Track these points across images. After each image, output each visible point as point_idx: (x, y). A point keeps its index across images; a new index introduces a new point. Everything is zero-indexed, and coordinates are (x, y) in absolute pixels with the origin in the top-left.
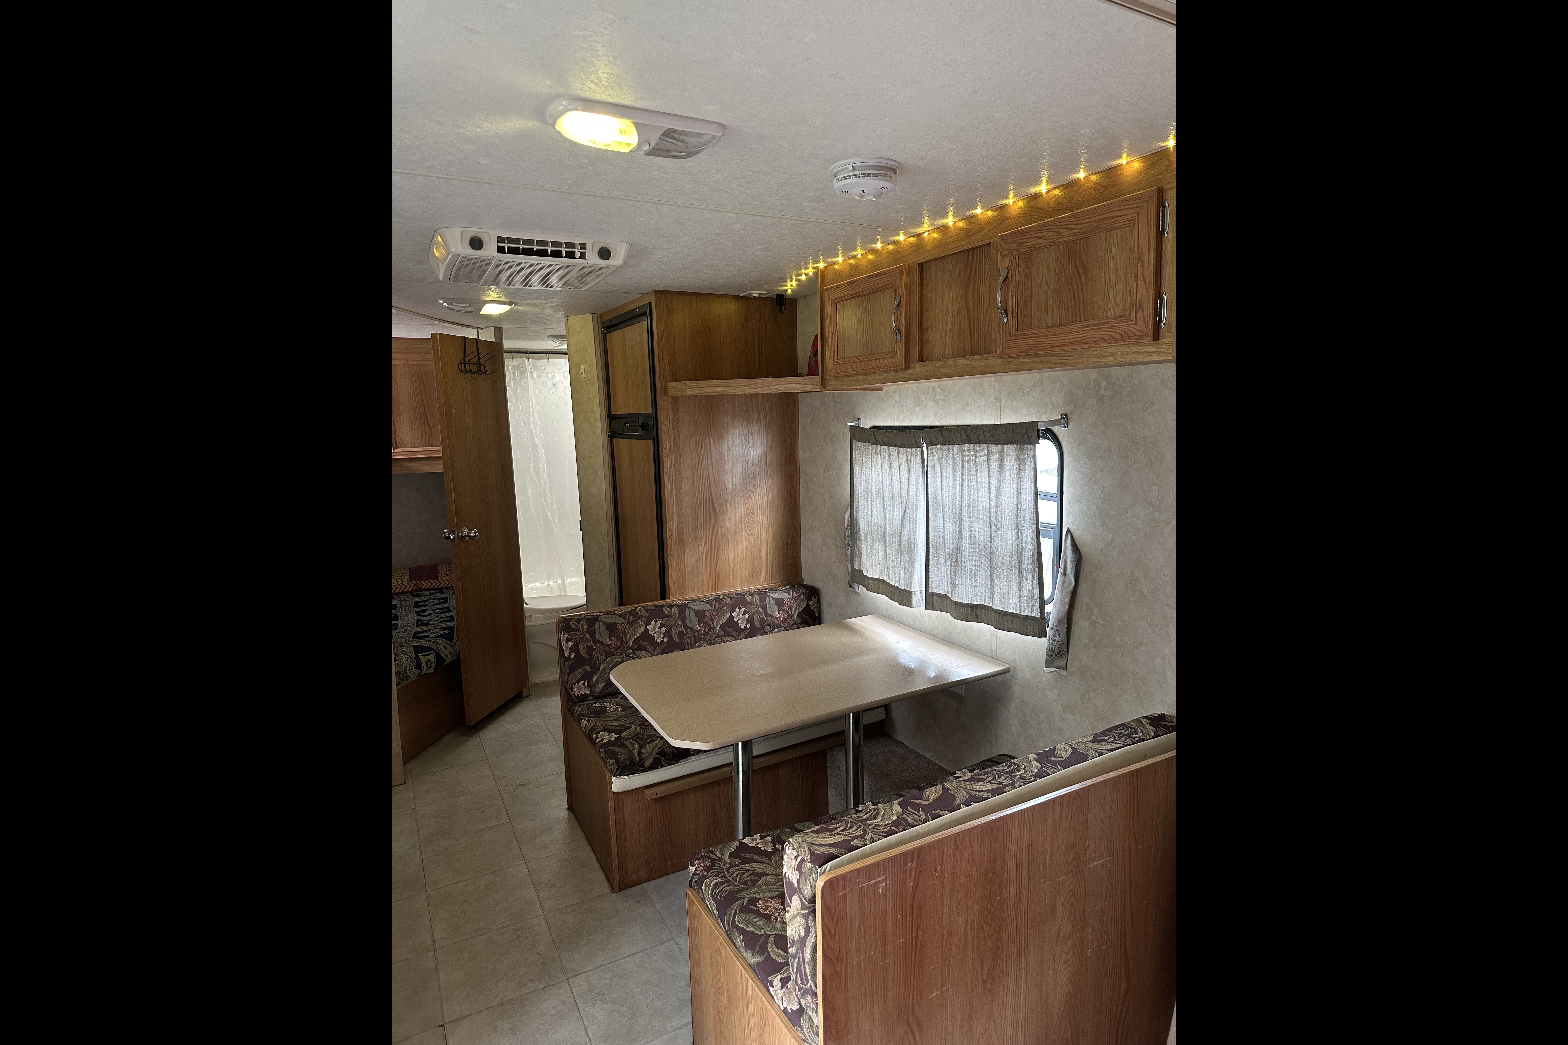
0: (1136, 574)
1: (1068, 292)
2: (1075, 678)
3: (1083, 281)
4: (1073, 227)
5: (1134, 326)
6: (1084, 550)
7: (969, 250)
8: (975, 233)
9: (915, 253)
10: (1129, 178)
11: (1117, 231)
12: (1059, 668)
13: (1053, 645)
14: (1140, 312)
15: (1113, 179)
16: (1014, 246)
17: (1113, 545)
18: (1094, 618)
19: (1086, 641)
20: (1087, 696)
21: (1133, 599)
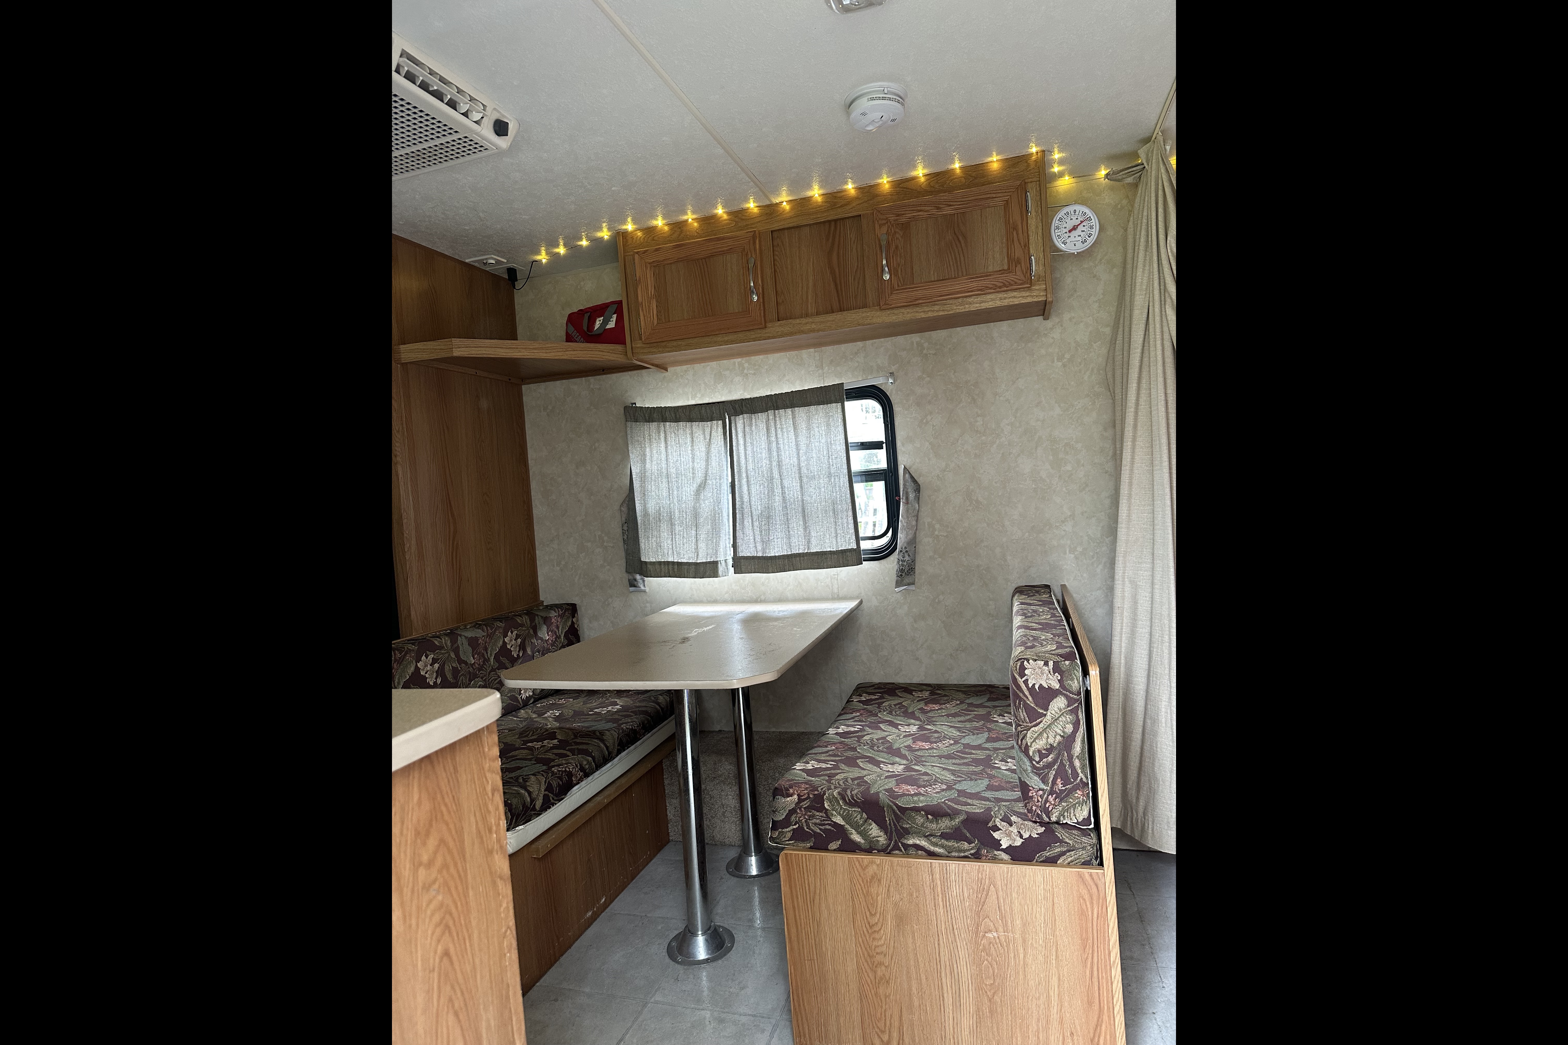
0: (971, 487)
1: (949, 254)
2: (924, 588)
3: (963, 245)
4: (952, 203)
5: (1014, 276)
6: (920, 480)
7: (829, 222)
8: (842, 206)
9: (767, 221)
10: (995, 173)
11: (990, 209)
12: (909, 584)
13: (903, 565)
14: (1019, 266)
15: (981, 172)
16: (892, 218)
17: (948, 470)
18: (936, 533)
19: (931, 554)
20: (937, 601)
21: (971, 508)
